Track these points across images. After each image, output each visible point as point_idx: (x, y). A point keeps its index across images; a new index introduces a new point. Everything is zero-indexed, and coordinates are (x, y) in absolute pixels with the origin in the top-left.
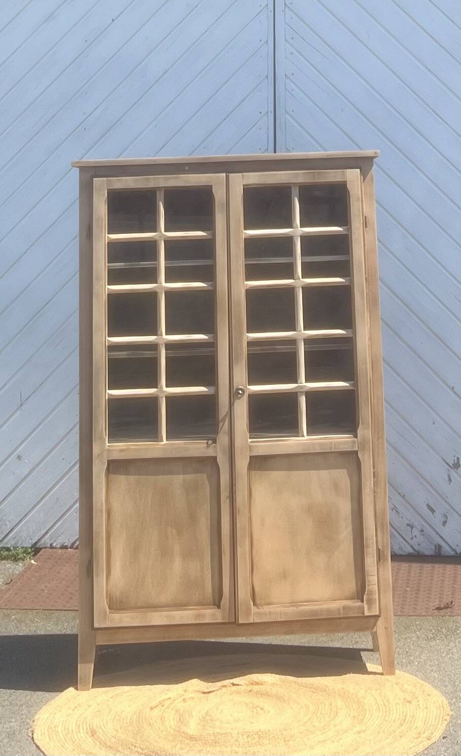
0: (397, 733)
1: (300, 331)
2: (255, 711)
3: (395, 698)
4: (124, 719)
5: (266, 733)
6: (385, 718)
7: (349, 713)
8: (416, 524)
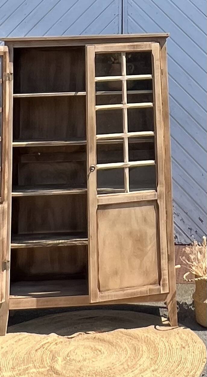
0: (175, 371)
1: (126, 133)
2: (96, 353)
3: (176, 344)
4: (20, 358)
5: (100, 373)
6: (169, 360)
7: (149, 356)
8: (193, 228)
